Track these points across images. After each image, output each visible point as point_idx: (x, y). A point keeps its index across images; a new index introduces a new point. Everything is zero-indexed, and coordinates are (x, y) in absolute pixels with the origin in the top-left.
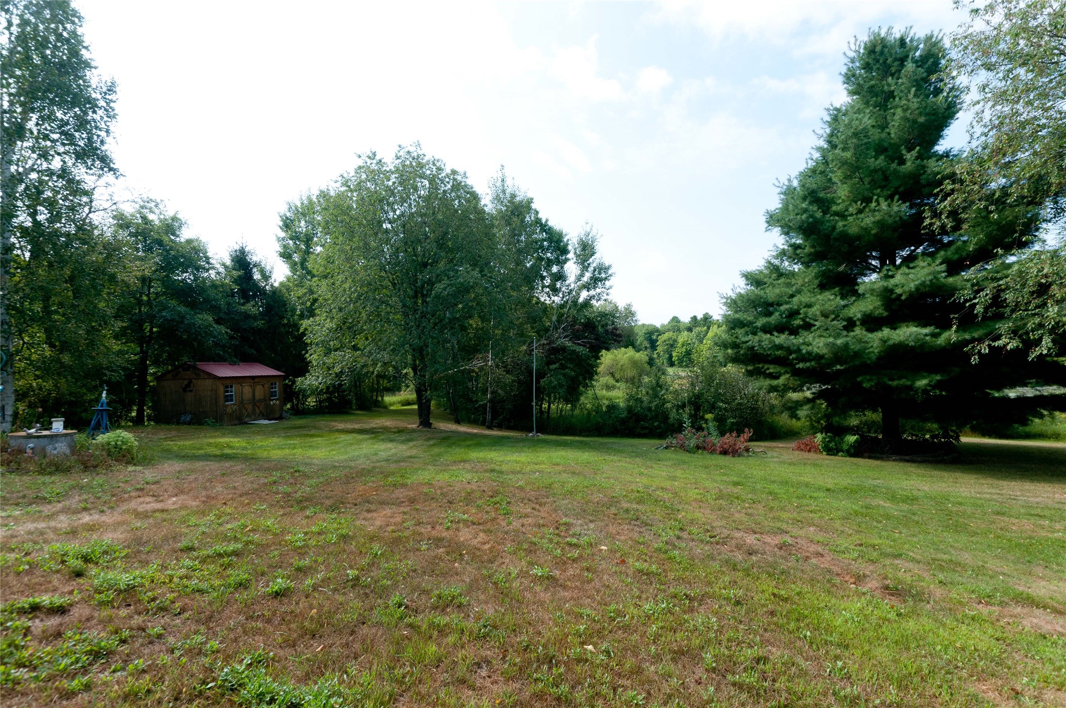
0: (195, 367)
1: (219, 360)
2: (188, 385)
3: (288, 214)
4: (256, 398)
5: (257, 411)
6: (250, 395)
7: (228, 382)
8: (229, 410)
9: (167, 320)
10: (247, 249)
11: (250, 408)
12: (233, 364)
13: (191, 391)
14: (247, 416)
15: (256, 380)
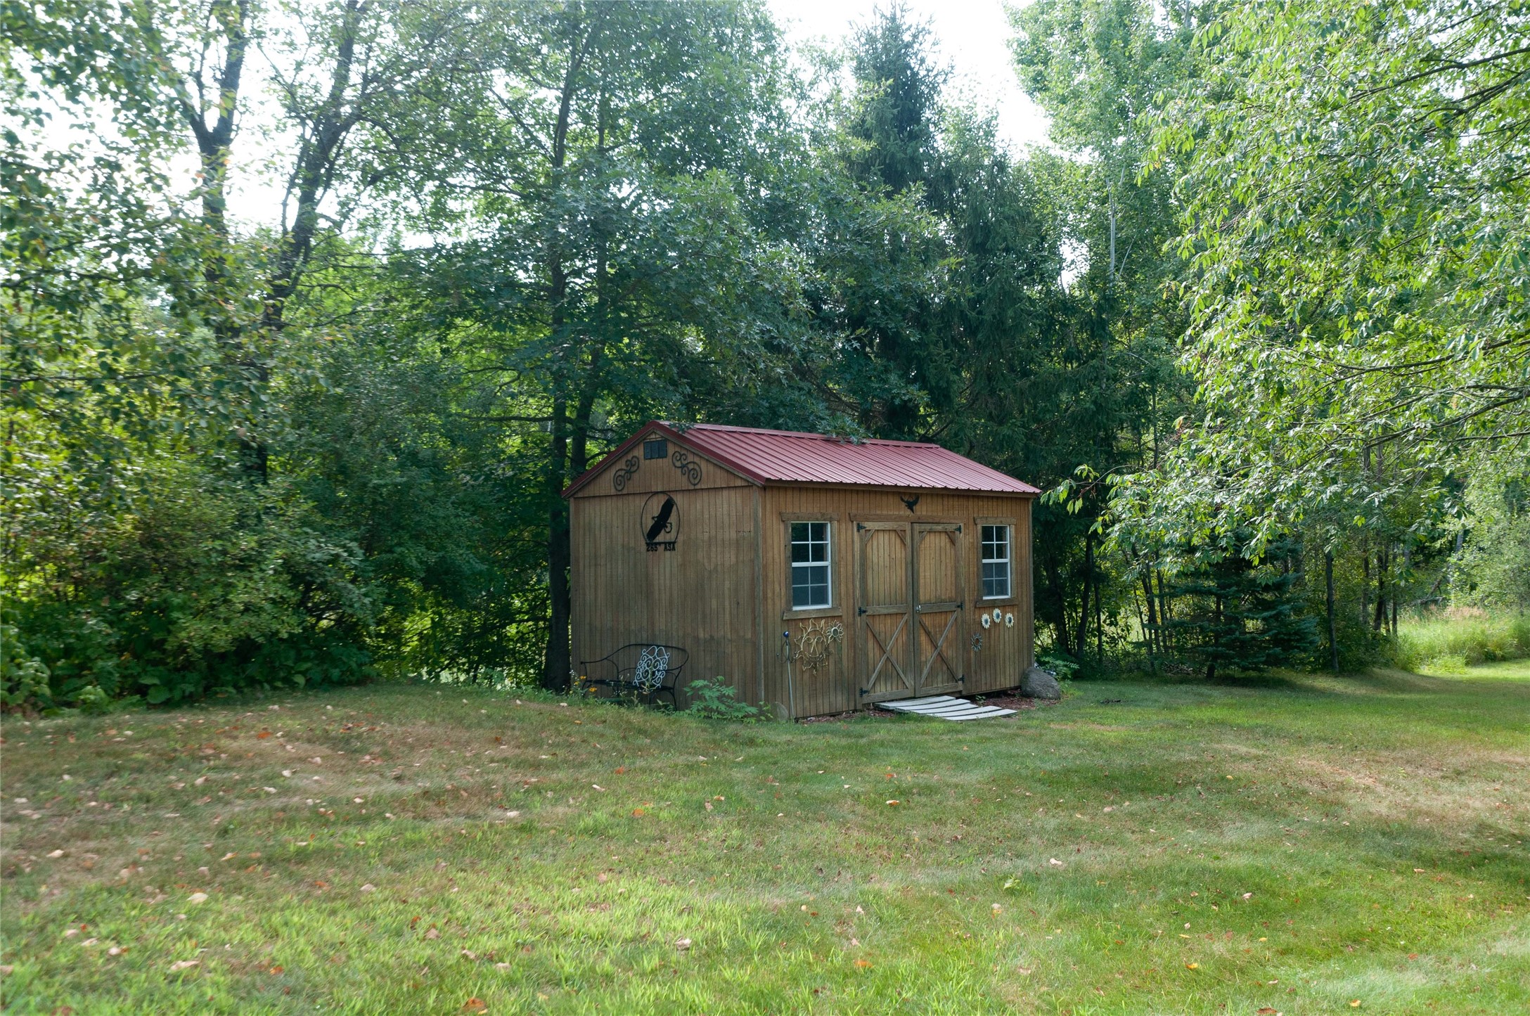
0: (683, 440)
2: (661, 522)
4: (926, 593)
5: (928, 654)
6: (898, 577)
7: (806, 510)
8: (808, 643)
10: (909, 21)
11: (895, 634)
12: (839, 439)
13: (670, 546)
14: (884, 676)
15: (922, 509)
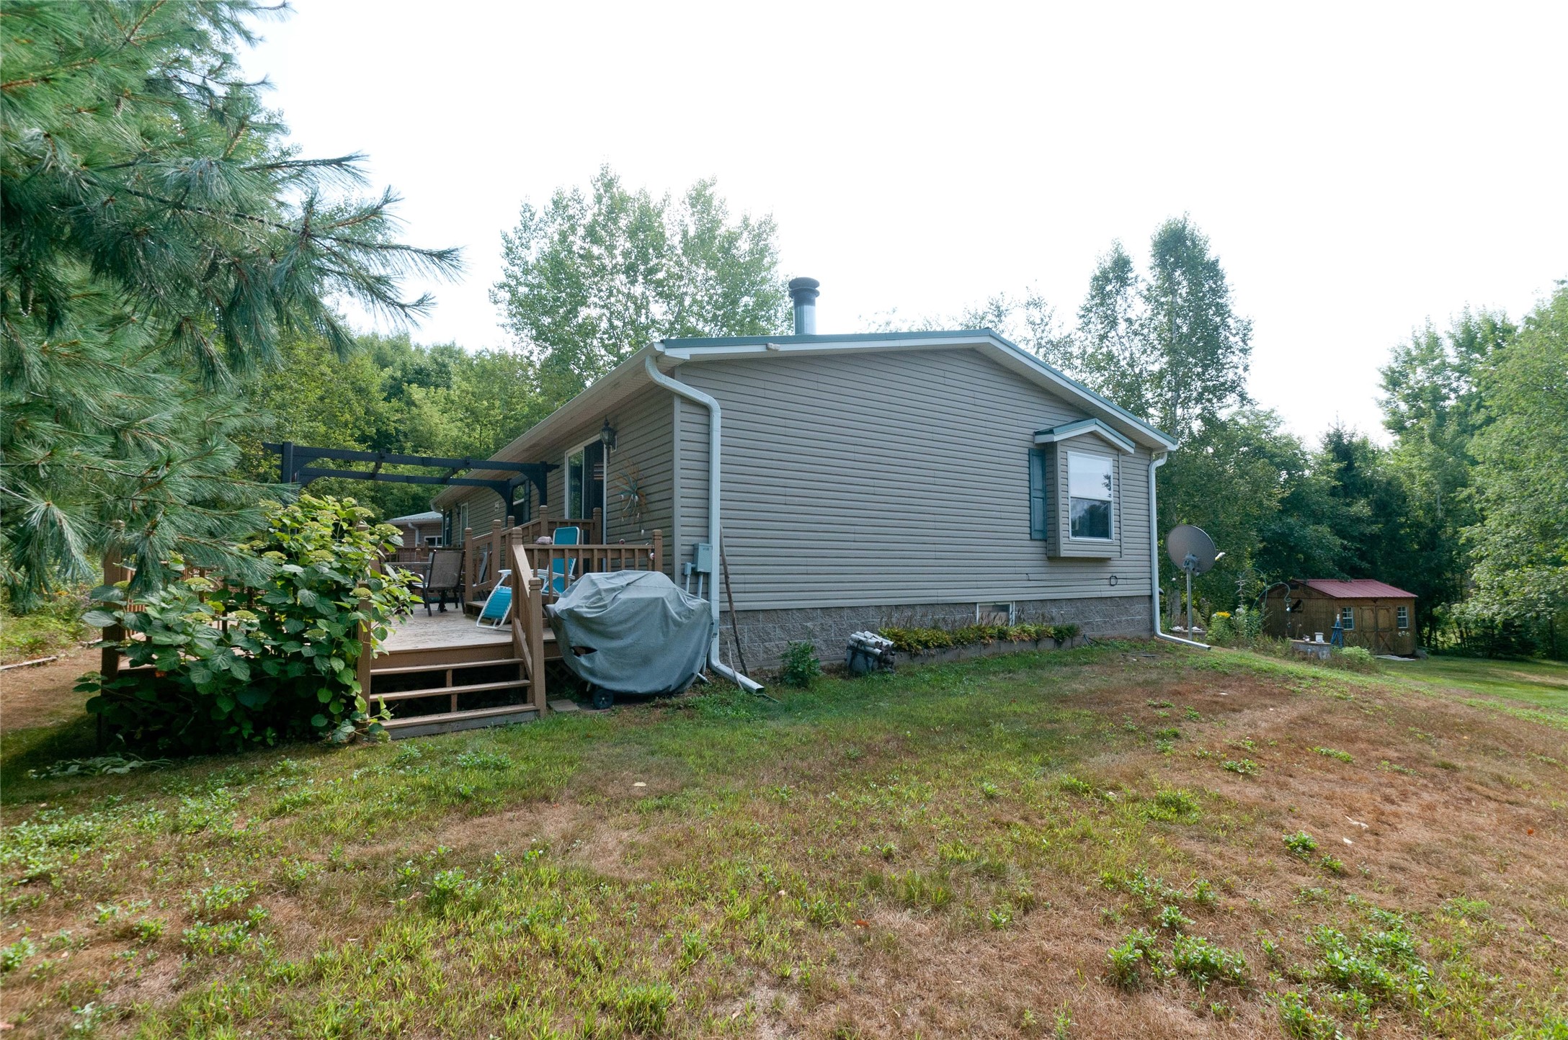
0: (1304, 585)
1: (1330, 576)
2: (1297, 605)
3: (1394, 365)
4: (1381, 626)
5: (1382, 643)
6: (1372, 622)
7: (1346, 604)
8: (1348, 638)
9: (1277, 533)
12: (1343, 580)
15: (1378, 603)
